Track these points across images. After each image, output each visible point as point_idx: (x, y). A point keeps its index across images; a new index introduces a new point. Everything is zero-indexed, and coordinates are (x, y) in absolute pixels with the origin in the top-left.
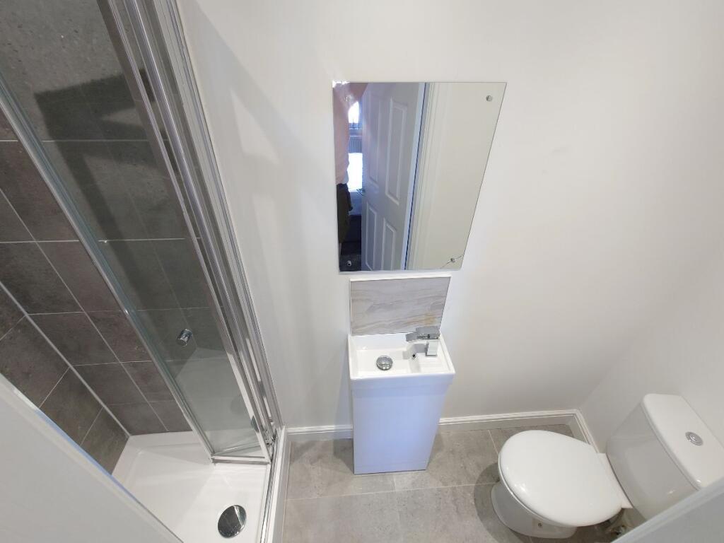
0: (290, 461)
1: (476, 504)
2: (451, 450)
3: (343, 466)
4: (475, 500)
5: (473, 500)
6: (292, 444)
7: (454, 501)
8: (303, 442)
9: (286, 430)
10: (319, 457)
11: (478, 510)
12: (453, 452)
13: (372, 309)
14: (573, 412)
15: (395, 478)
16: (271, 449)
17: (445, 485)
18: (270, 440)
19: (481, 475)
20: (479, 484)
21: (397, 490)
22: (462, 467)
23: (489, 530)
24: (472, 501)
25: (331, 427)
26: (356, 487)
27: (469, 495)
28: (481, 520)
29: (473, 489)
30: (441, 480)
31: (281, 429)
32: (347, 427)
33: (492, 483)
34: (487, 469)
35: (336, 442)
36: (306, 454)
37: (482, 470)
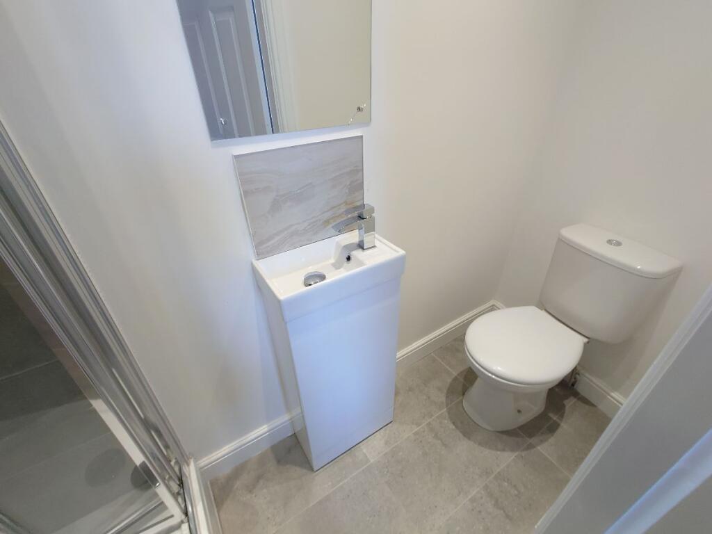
0: (217, 507)
1: (456, 427)
2: (407, 388)
3: (296, 471)
4: (454, 423)
5: (452, 425)
6: (212, 484)
7: (436, 437)
8: (227, 470)
9: (196, 466)
10: (259, 478)
11: (461, 432)
12: (410, 389)
13: (276, 206)
14: (491, 304)
15: (364, 449)
16: (180, 499)
17: (419, 425)
18: (175, 488)
19: (447, 397)
20: (449, 406)
21: (372, 461)
22: (426, 400)
23: (480, 444)
24: (452, 427)
25: (263, 430)
26: (321, 486)
27: (446, 421)
28: (469, 439)
29: (447, 414)
30: (413, 424)
31: (188, 465)
32: (283, 419)
33: (461, 398)
34: (449, 389)
35: (274, 448)
36: (238, 484)
37: (445, 391)
